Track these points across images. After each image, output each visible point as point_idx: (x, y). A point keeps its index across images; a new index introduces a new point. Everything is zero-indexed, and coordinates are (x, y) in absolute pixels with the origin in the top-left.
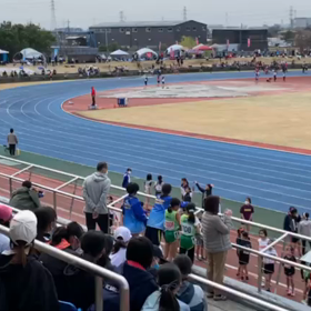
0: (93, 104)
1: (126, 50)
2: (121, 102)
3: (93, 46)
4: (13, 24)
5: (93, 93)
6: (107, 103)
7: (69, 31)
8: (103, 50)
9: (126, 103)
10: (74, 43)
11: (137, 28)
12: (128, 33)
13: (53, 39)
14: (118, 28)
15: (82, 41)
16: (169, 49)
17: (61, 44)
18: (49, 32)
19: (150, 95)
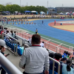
0: (55, 24)
1: (63, 13)
2: (61, 24)
3: (56, 11)
4: (39, 6)
6: (58, 24)
7: (51, 8)
8: (58, 12)
9: (62, 24)
10: (52, 11)
11: (66, 8)
12: (64, 9)
13: (47, 10)
14: (62, 8)
15: (53, 10)
16: (73, 13)
17: (49, 11)
18: (47, 8)
19: (68, 23)
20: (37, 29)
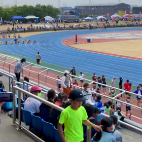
0: (76, 42)
1: (92, 17)
2: (89, 41)
3: (76, 15)
4: (41, 5)
5: (76, 36)
6: (83, 41)
7: (66, 8)
8: (81, 17)
9: (91, 41)
10: (68, 13)
11: (97, 7)
12: (93, 9)
13: (59, 12)
14: (88, 7)
15: (72, 13)
16: (112, 17)
17: (62, 14)
18: (57, 9)
19: (102, 38)
20: (38, 53)
